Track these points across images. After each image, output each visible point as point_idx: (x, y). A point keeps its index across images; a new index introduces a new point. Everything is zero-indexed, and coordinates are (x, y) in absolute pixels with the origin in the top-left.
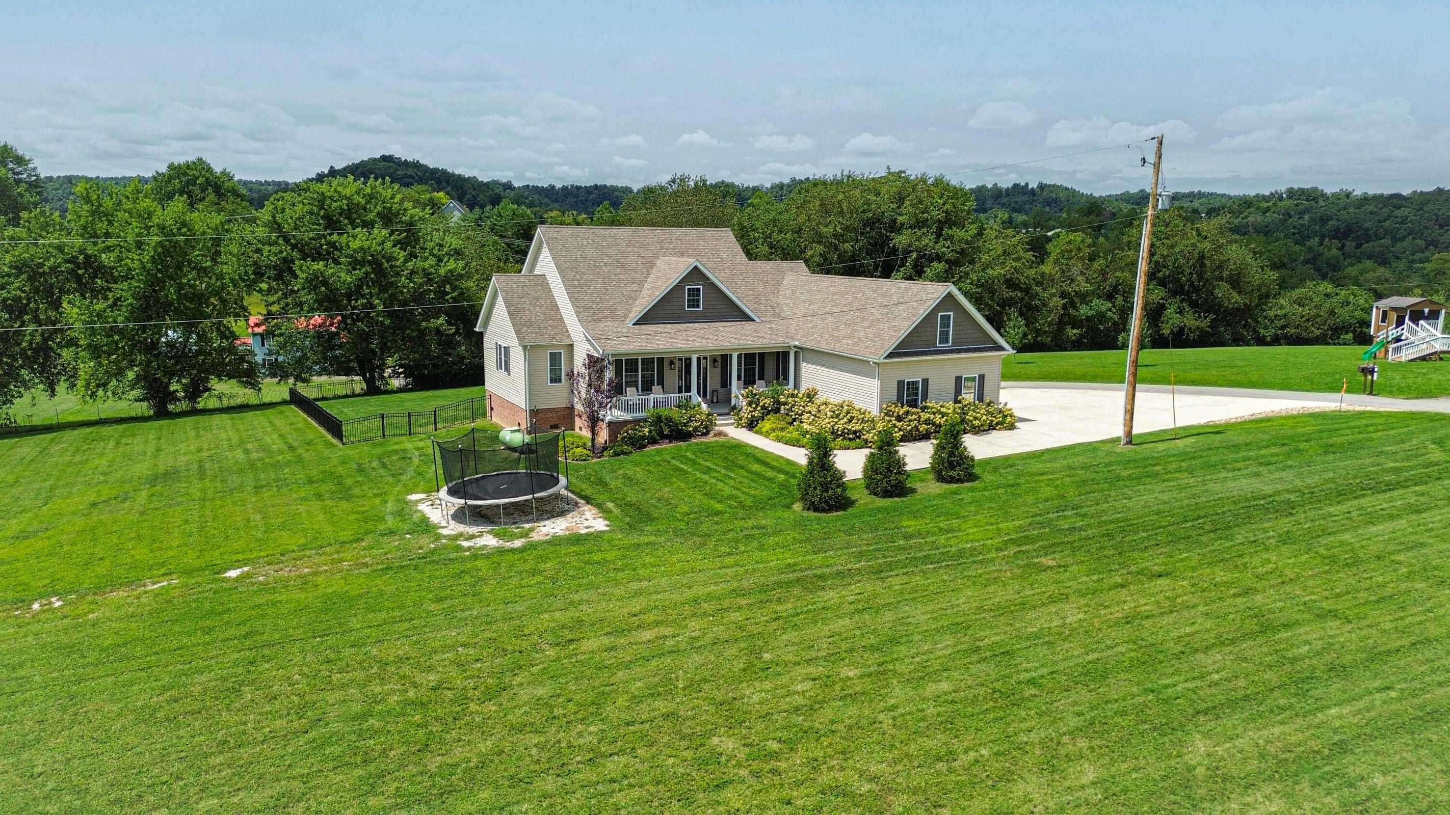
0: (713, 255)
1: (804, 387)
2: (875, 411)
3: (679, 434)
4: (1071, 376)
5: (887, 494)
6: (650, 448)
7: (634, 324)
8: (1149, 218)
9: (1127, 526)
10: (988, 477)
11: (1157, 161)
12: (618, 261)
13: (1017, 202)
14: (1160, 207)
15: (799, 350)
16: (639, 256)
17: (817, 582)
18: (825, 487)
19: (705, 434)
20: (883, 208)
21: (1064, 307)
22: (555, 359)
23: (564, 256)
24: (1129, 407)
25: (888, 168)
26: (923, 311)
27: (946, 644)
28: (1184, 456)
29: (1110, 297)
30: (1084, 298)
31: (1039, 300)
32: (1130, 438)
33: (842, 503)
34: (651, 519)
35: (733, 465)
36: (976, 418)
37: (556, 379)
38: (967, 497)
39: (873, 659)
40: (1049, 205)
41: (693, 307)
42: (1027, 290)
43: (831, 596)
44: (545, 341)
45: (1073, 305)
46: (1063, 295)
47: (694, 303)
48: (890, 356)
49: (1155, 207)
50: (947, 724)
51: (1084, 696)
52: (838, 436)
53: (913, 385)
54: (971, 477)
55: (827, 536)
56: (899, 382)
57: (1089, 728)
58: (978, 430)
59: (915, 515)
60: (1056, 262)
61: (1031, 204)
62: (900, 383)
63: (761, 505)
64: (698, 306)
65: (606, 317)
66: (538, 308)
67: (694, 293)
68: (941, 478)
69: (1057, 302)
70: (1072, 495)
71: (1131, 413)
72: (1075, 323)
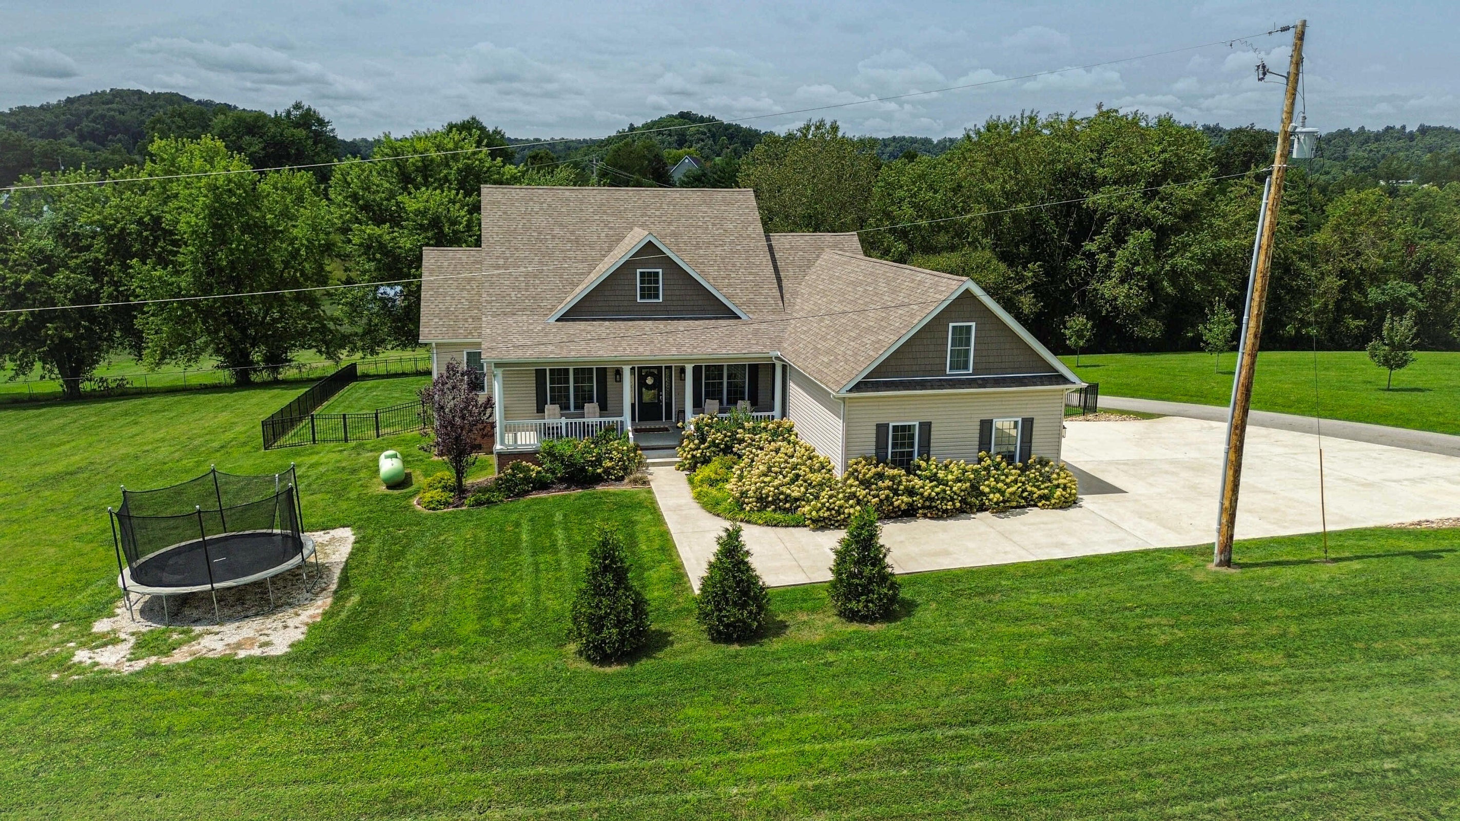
0: (714, 225)
2: (839, 468)
3: (585, 478)
4: (1280, 401)
6: (532, 497)
7: (558, 320)
8: (1274, 176)
11: (1292, 70)
12: (572, 233)
13: (1388, 149)
14: (1295, 156)
15: (785, 363)
16: (606, 225)
19: (620, 479)
20: (1077, 158)
21: (1343, 290)
22: (476, 359)
23: (500, 227)
24: (1227, 504)
25: (1100, 107)
26: (920, 318)
29: (1416, 277)
30: (1377, 277)
31: (1304, 280)
36: (994, 490)
41: (650, 297)
44: (457, 337)
45: (1360, 287)
46: (1343, 273)
47: (649, 291)
48: (858, 387)
49: (1287, 155)
52: (768, 504)
53: (903, 432)
56: (879, 426)
60: (1337, 228)
61: (1407, 150)
62: (881, 429)
64: (657, 297)
65: (524, 309)
66: (465, 294)
67: (650, 279)
69: (1333, 282)
71: (1229, 514)
72: (1358, 311)
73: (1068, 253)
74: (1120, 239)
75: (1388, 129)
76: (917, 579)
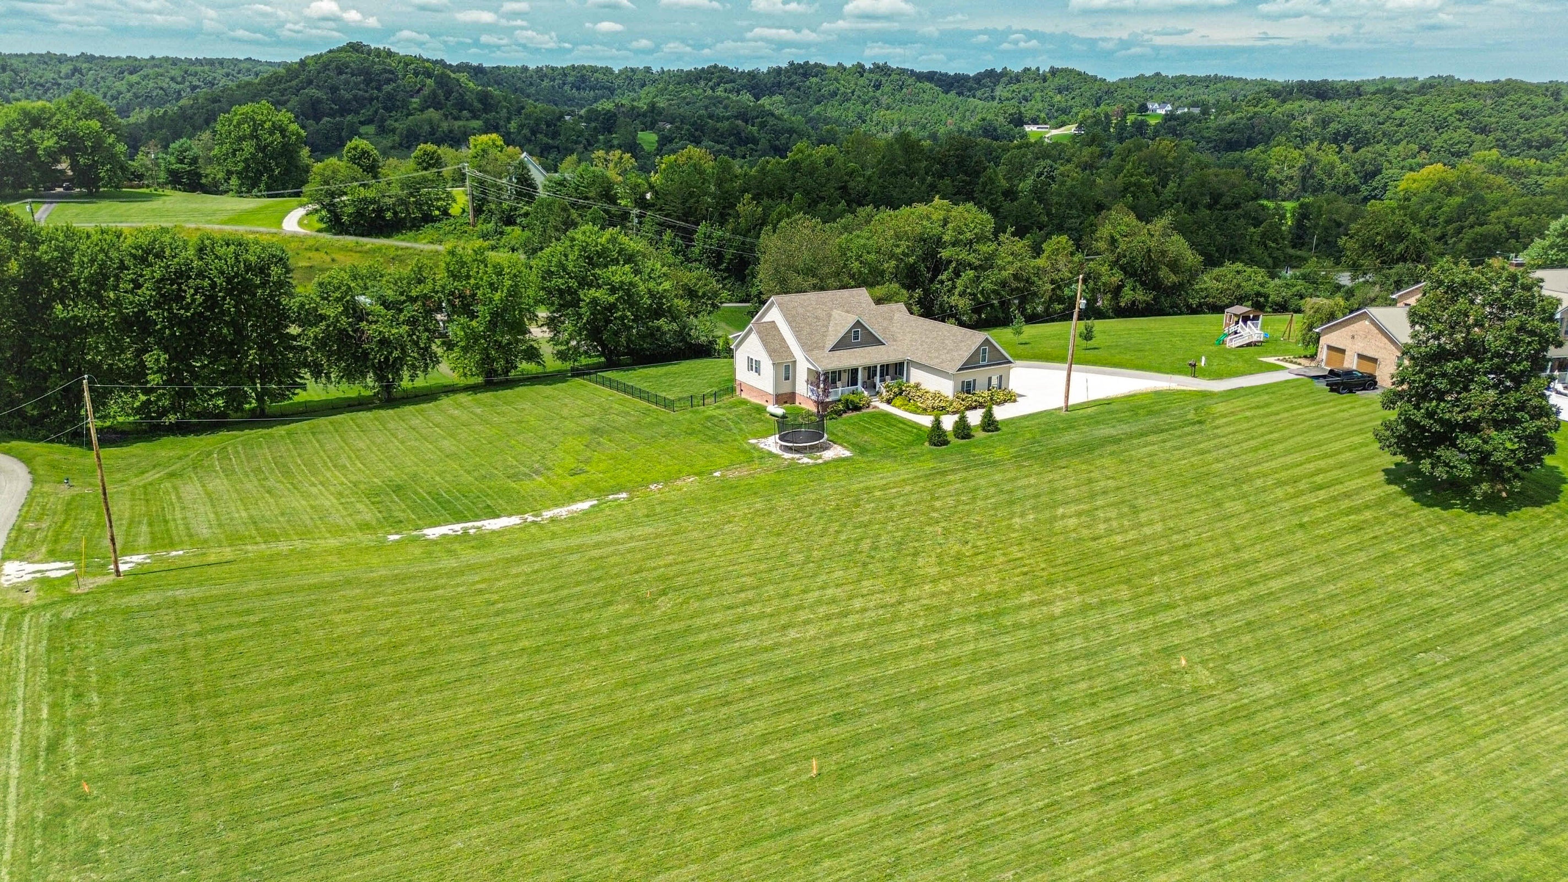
1: (912, 382)
2: (951, 398)
3: (857, 408)
5: (963, 438)
6: (844, 416)
7: (833, 351)
9: (1057, 450)
10: (1004, 429)
12: (813, 314)
15: (909, 362)
16: (823, 310)
17: (944, 473)
18: (939, 436)
19: (870, 407)
21: (1053, 290)
22: (787, 367)
23: (788, 314)
26: (974, 348)
27: (992, 490)
28: (1089, 417)
32: (1067, 408)
33: (946, 443)
34: (868, 451)
35: (889, 425)
36: (998, 398)
37: (787, 378)
38: (996, 438)
39: (970, 495)
40: (1060, 93)
41: (856, 340)
42: (1027, 281)
43: (951, 477)
44: (783, 359)
45: (1059, 287)
46: (1052, 282)
47: (856, 338)
48: (959, 370)
50: (995, 509)
51: (1033, 501)
52: (939, 409)
53: (969, 383)
54: (997, 429)
55: (943, 456)
56: (962, 382)
57: (1033, 508)
58: (999, 404)
59: (976, 447)
63: (910, 444)
64: (859, 340)
65: (815, 347)
66: (776, 341)
67: (857, 333)
68: (984, 430)
70: (1038, 437)
71: (1067, 397)
72: (1060, 300)
73: (932, 281)
74: (957, 274)
75: (1027, 70)
76: (1004, 421)
